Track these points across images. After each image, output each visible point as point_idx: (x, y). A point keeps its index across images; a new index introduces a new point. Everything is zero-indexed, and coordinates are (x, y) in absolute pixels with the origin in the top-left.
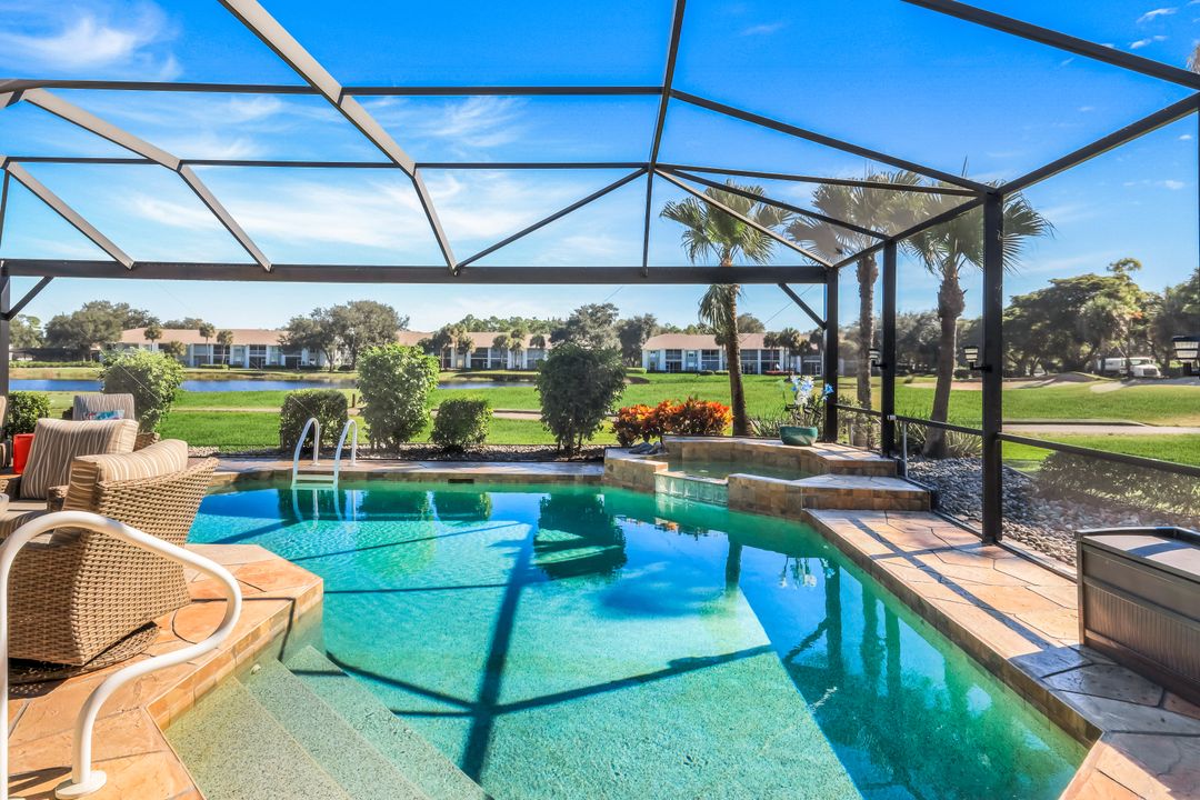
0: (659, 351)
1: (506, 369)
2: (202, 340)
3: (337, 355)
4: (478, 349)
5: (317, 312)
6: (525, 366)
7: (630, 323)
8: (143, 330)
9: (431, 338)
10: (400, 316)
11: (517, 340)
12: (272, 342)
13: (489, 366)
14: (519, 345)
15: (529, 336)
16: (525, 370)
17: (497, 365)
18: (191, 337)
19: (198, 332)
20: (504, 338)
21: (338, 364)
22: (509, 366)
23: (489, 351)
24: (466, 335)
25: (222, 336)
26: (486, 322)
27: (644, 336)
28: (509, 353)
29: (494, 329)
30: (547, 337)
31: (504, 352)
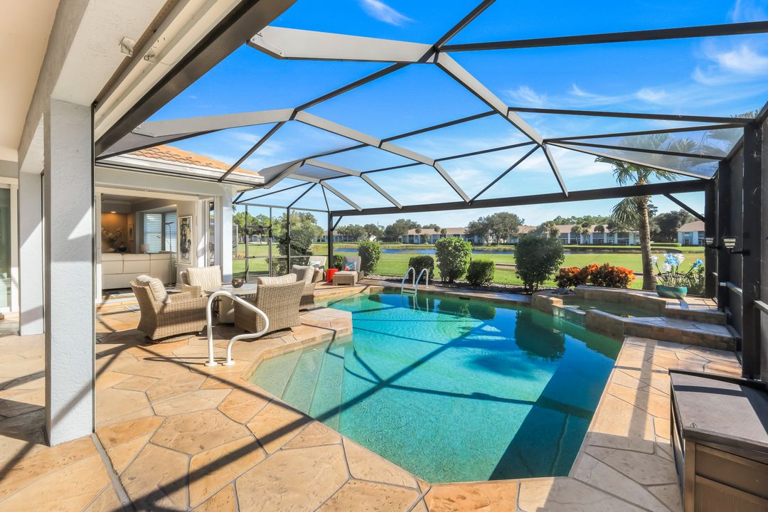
0: (692, 233)
1: (579, 244)
2: (435, 233)
3: (490, 238)
4: (562, 234)
5: (480, 219)
6: (592, 242)
7: (667, 215)
8: (415, 230)
9: (536, 229)
10: (520, 218)
11: (585, 228)
12: (462, 233)
13: (569, 242)
14: (587, 231)
15: (593, 227)
16: (591, 245)
17: (573, 242)
18: (432, 232)
19: (434, 230)
20: (577, 228)
21: (491, 242)
22: (581, 242)
23: (569, 235)
24: (555, 227)
25: (443, 231)
26: (568, 220)
27: (680, 223)
28: (581, 236)
29: (574, 223)
30: (605, 226)
31: (578, 235)
